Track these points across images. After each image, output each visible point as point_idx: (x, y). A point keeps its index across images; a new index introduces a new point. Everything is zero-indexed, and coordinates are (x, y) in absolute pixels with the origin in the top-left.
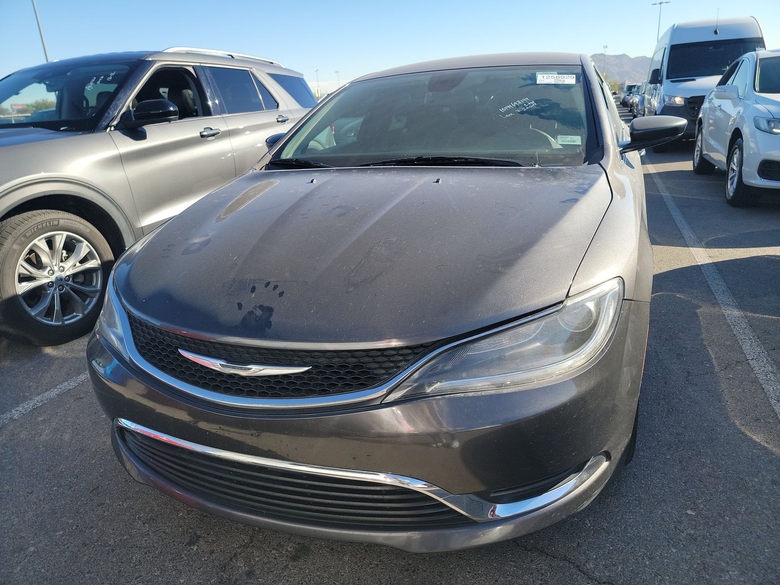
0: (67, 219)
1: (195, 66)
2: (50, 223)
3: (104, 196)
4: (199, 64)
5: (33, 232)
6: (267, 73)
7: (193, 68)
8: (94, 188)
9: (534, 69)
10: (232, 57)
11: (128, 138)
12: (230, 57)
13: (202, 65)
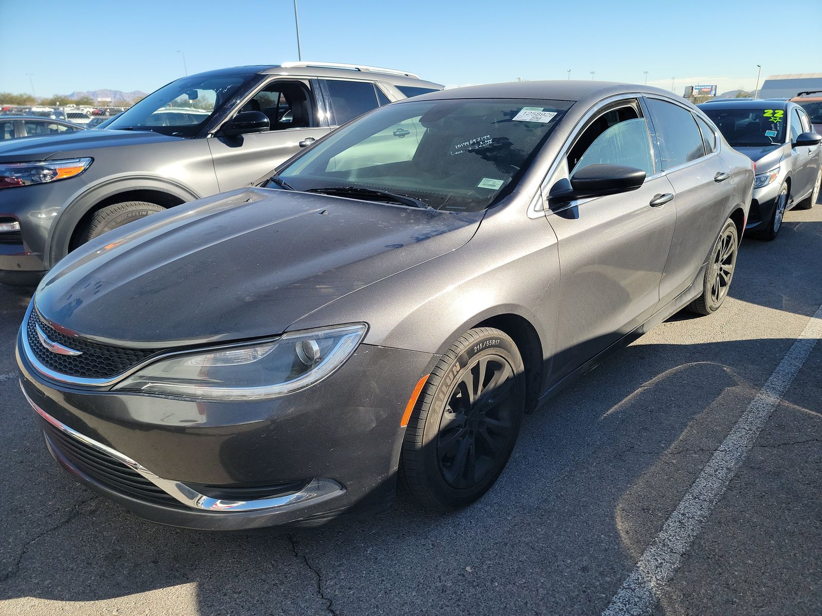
0: (155, 211)
1: (311, 79)
2: (139, 213)
3: (191, 194)
4: (316, 78)
5: (123, 218)
6: (396, 86)
7: (309, 81)
8: (182, 186)
9: (520, 104)
10: (359, 70)
11: (225, 145)
12: (357, 70)
13: (319, 78)
